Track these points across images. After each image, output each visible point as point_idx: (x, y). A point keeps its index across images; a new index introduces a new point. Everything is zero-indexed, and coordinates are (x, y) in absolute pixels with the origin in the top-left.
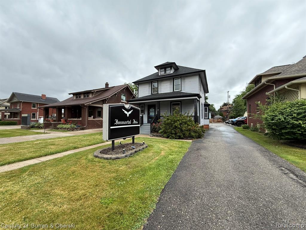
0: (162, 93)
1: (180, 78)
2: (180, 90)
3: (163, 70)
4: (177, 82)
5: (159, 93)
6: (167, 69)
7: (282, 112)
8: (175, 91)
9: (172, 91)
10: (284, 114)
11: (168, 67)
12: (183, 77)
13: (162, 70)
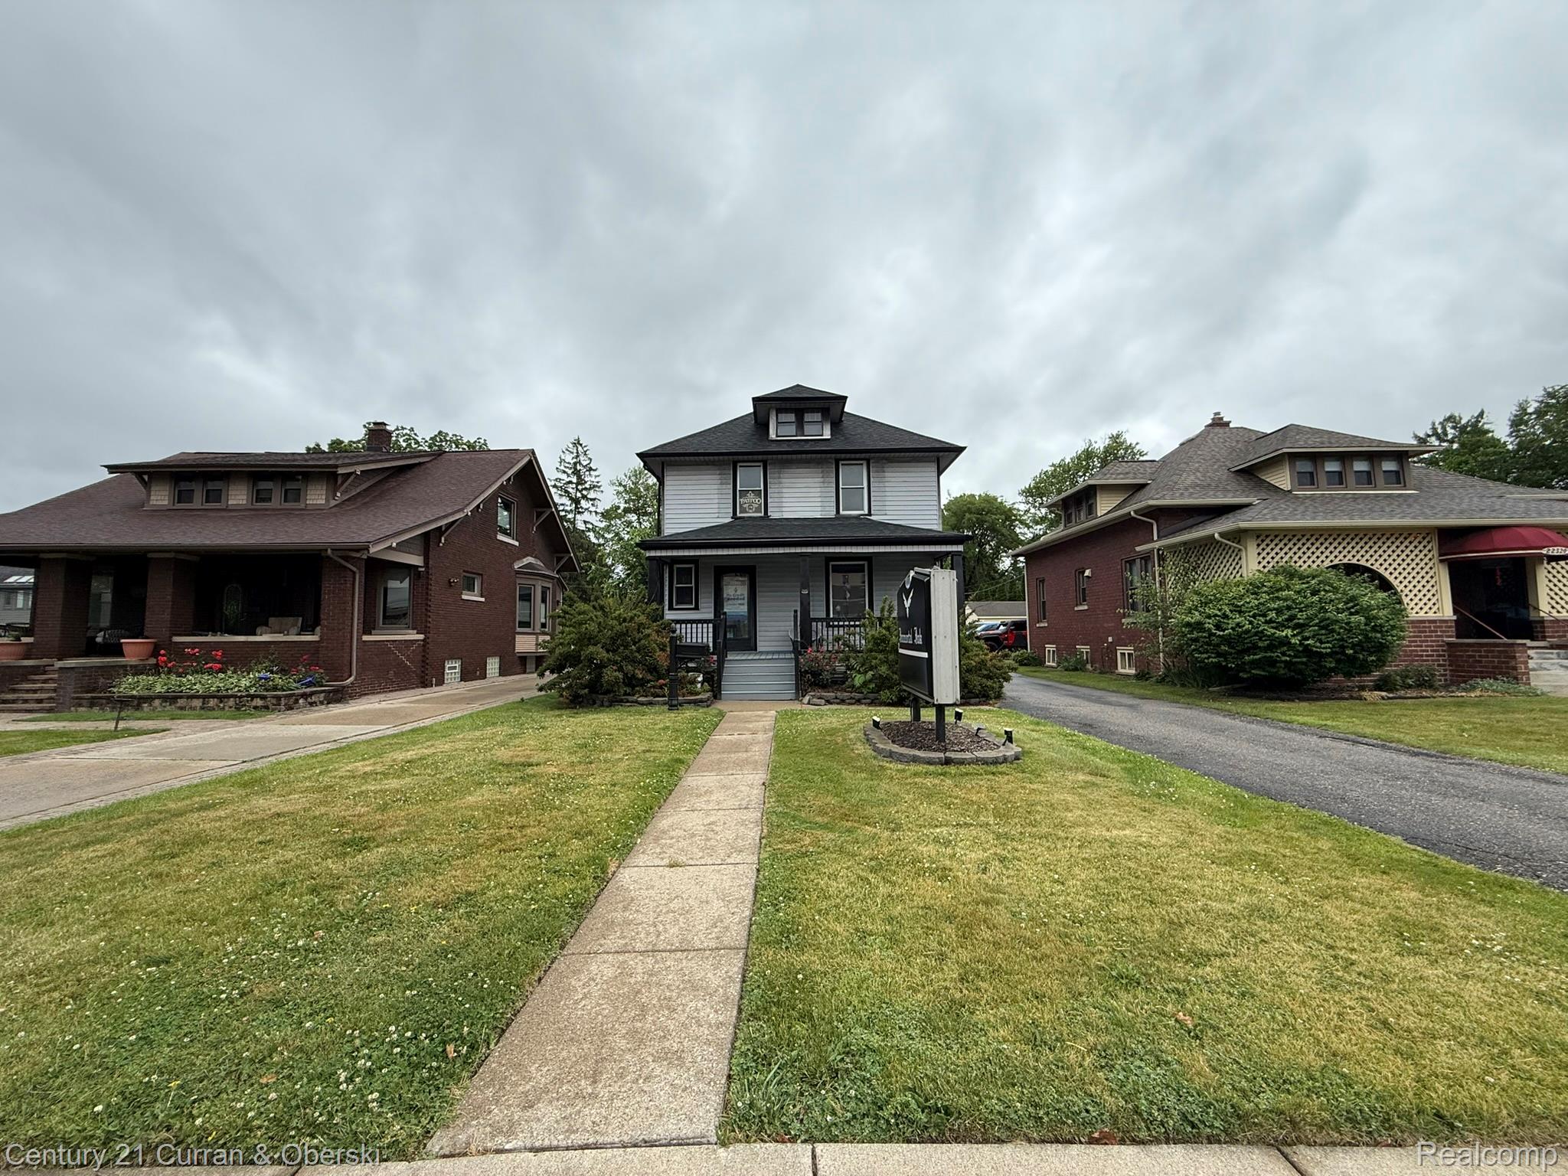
0: (786, 516)
1: (865, 463)
2: (866, 512)
3: (792, 417)
4: (854, 475)
5: (774, 514)
6: (808, 417)
7: (1238, 606)
8: (841, 512)
9: (832, 514)
10: (1244, 612)
11: (813, 410)
12: (878, 460)
13: (783, 417)
